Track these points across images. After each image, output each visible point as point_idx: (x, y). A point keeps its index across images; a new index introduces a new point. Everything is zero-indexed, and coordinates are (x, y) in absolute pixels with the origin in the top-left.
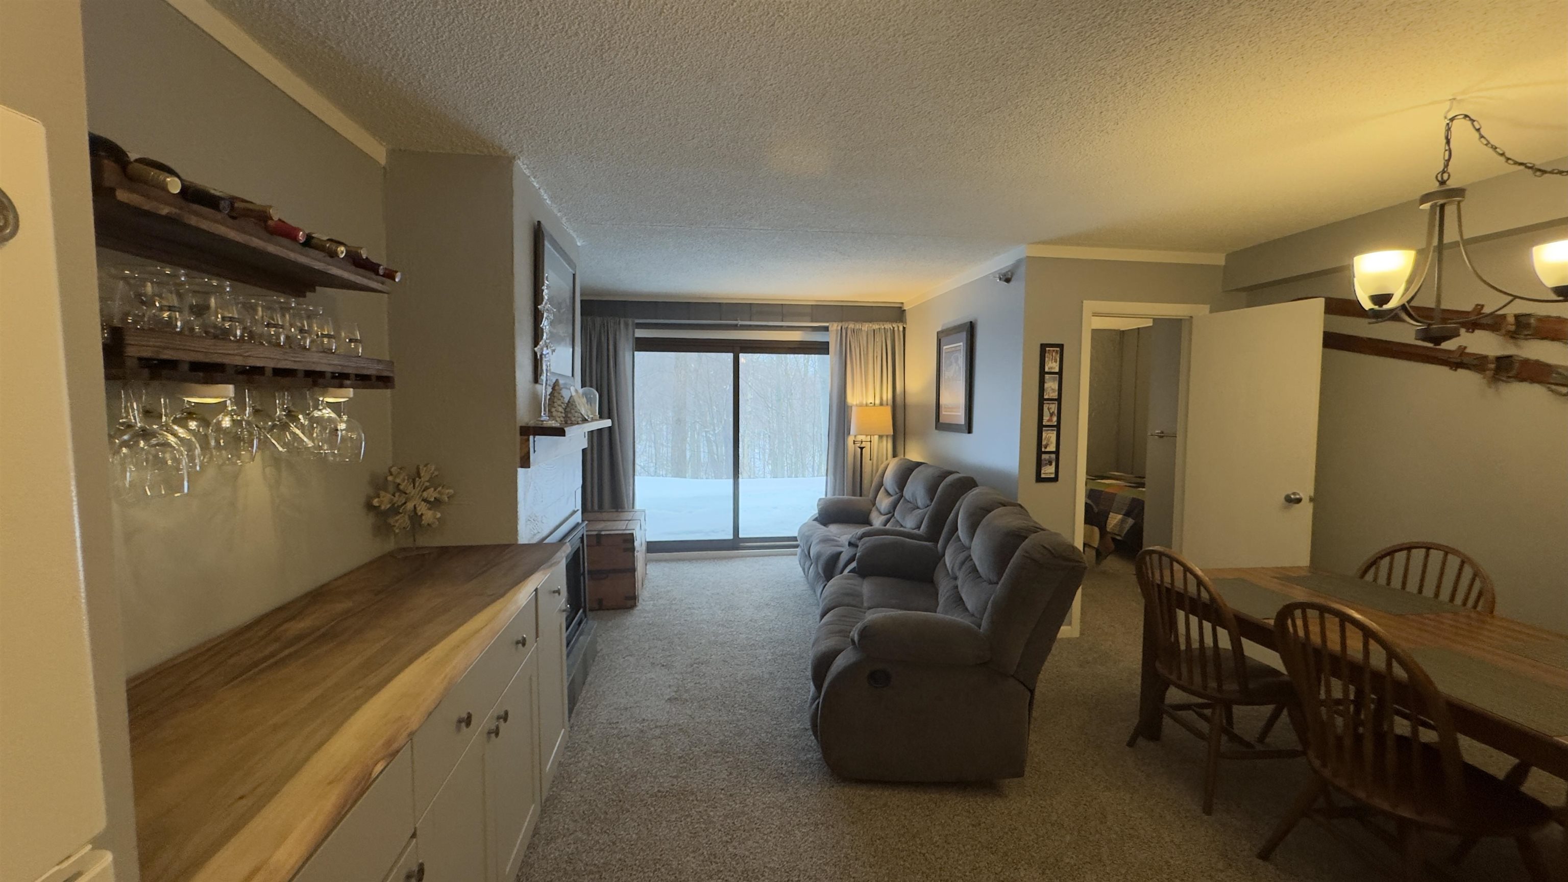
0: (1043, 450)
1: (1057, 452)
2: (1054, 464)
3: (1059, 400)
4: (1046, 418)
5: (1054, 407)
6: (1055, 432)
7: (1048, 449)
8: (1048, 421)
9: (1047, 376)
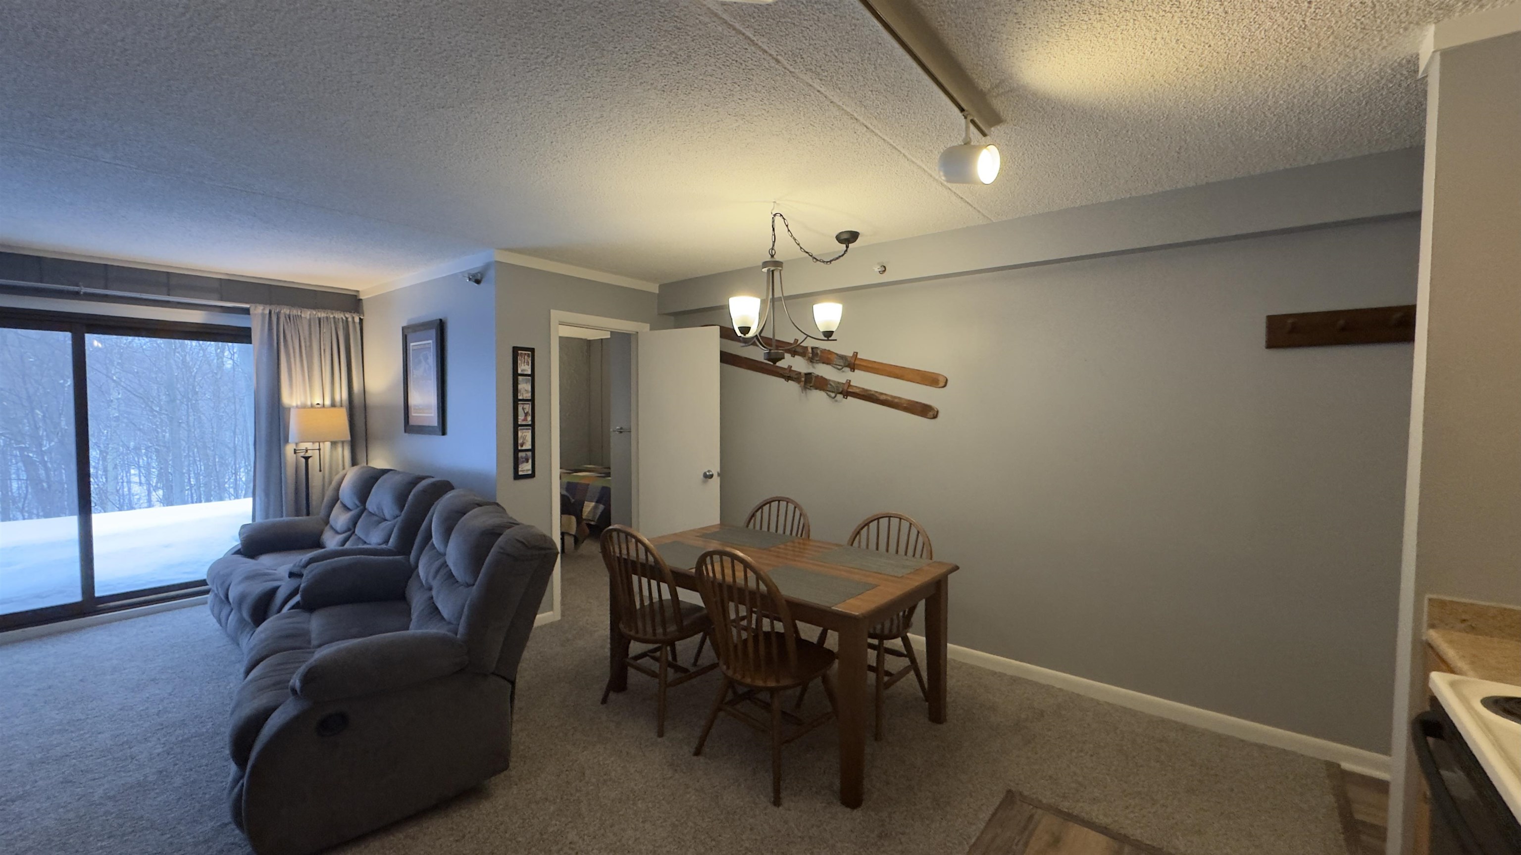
0: (520, 448)
1: (533, 450)
2: (530, 461)
3: (532, 400)
4: (521, 417)
5: (528, 407)
6: (530, 431)
7: (524, 448)
8: (524, 420)
9: (520, 378)
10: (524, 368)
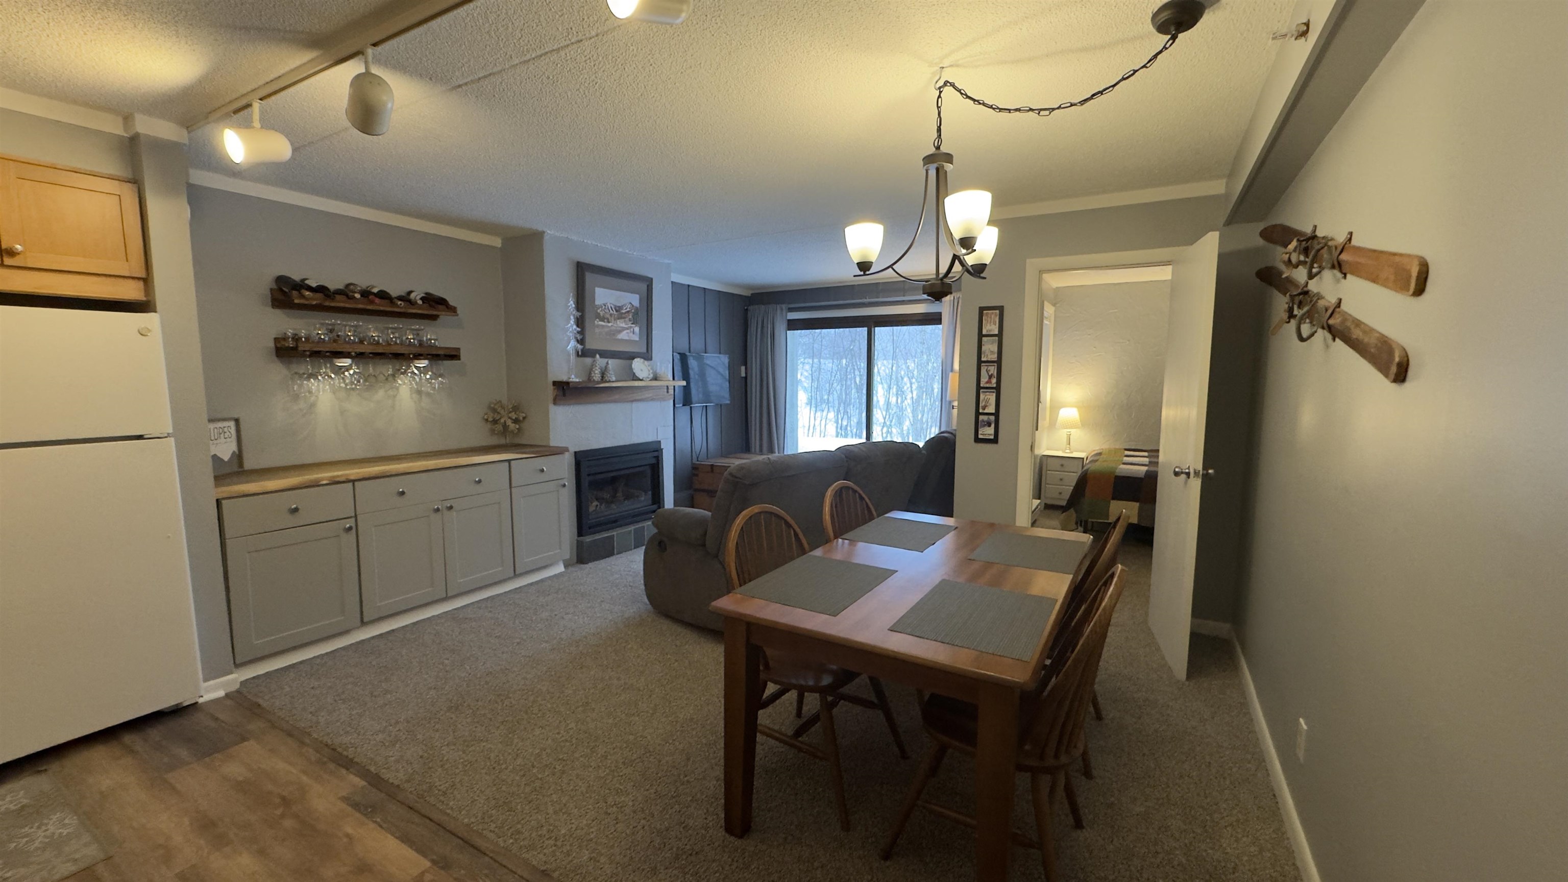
0: (981, 411)
1: (997, 414)
2: (993, 426)
3: (999, 362)
4: (984, 379)
5: (993, 370)
6: (994, 394)
7: (986, 411)
8: (987, 383)
9: (984, 339)
10: (991, 327)
